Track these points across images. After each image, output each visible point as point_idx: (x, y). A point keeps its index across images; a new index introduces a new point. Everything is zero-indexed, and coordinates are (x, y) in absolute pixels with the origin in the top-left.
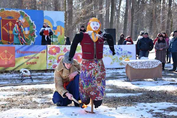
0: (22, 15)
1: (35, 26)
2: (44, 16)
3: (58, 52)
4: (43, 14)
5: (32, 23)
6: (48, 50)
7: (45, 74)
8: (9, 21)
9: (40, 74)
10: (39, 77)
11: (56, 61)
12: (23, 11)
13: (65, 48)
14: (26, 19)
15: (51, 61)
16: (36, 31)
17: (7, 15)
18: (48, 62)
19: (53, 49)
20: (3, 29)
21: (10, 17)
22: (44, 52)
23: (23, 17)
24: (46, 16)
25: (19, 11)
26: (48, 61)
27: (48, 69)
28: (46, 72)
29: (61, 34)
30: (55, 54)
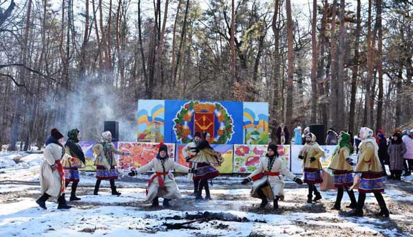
0: (218, 107)
1: (233, 121)
2: (244, 108)
3: (247, 152)
4: (242, 106)
5: (229, 117)
6: (235, 150)
7: (230, 178)
8: (203, 115)
9: (225, 178)
10: (223, 181)
11: (244, 162)
12: (219, 103)
13: (256, 148)
14: (222, 113)
15: (238, 164)
16: (233, 126)
17: (202, 108)
18: (235, 165)
19: (241, 149)
20: (196, 125)
21: (204, 111)
22: (231, 152)
23: (218, 110)
24: (246, 109)
25: (214, 104)
26: (235, 162)
27: (234, 172)
28: (232, 176)
29: (264, 130)
30: (243, 155)
